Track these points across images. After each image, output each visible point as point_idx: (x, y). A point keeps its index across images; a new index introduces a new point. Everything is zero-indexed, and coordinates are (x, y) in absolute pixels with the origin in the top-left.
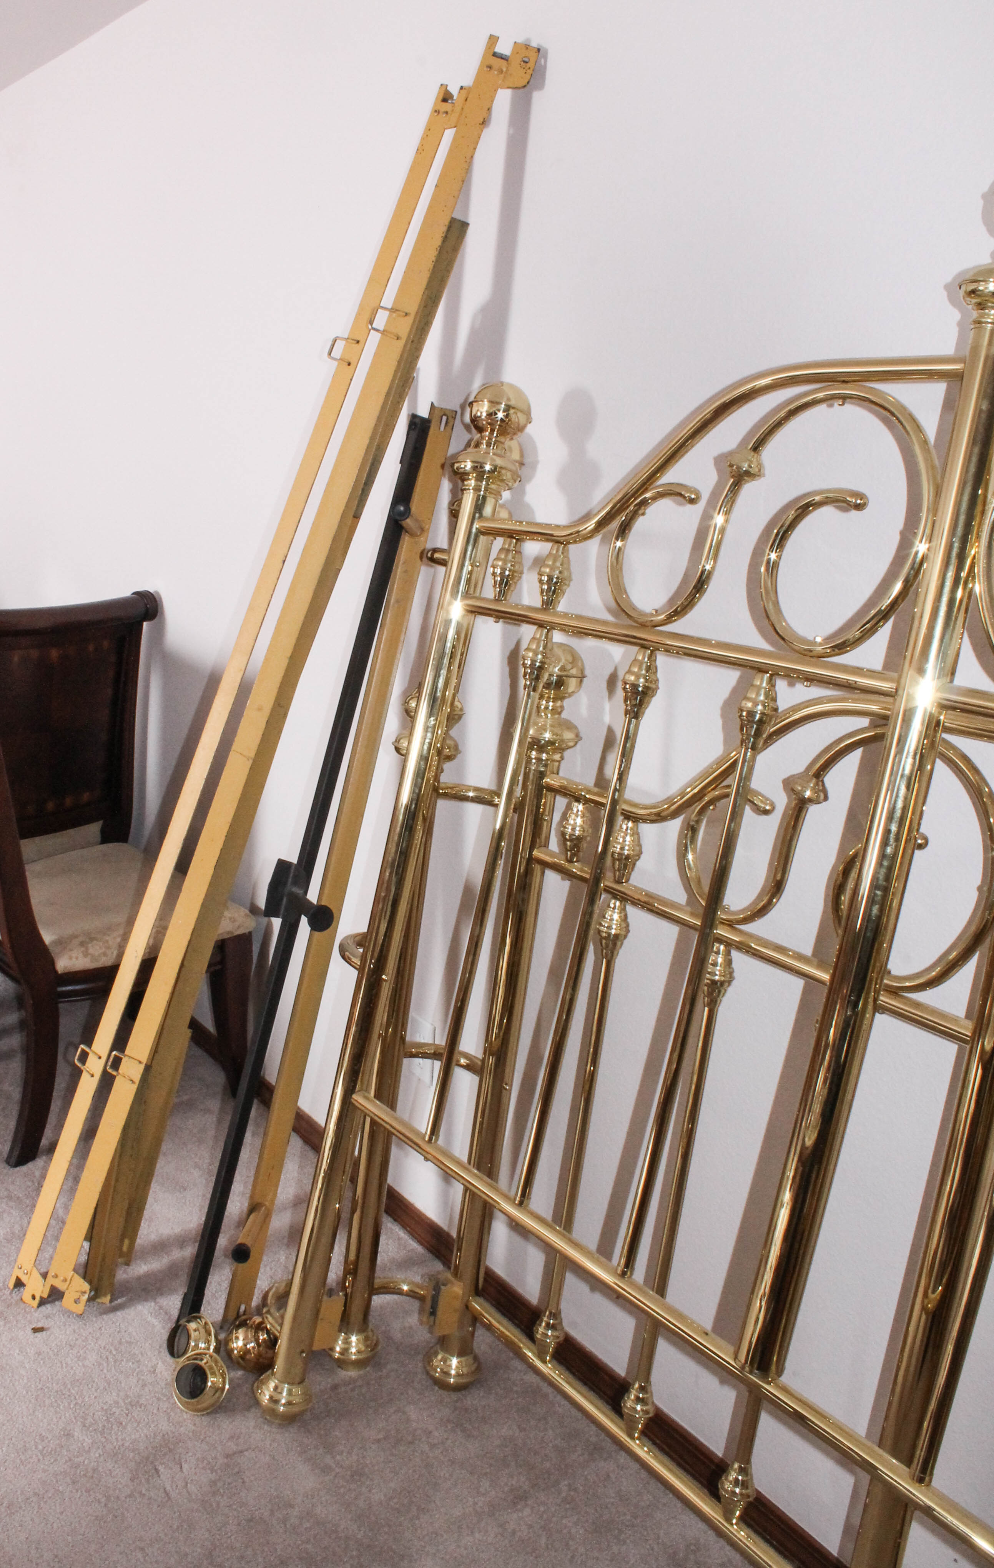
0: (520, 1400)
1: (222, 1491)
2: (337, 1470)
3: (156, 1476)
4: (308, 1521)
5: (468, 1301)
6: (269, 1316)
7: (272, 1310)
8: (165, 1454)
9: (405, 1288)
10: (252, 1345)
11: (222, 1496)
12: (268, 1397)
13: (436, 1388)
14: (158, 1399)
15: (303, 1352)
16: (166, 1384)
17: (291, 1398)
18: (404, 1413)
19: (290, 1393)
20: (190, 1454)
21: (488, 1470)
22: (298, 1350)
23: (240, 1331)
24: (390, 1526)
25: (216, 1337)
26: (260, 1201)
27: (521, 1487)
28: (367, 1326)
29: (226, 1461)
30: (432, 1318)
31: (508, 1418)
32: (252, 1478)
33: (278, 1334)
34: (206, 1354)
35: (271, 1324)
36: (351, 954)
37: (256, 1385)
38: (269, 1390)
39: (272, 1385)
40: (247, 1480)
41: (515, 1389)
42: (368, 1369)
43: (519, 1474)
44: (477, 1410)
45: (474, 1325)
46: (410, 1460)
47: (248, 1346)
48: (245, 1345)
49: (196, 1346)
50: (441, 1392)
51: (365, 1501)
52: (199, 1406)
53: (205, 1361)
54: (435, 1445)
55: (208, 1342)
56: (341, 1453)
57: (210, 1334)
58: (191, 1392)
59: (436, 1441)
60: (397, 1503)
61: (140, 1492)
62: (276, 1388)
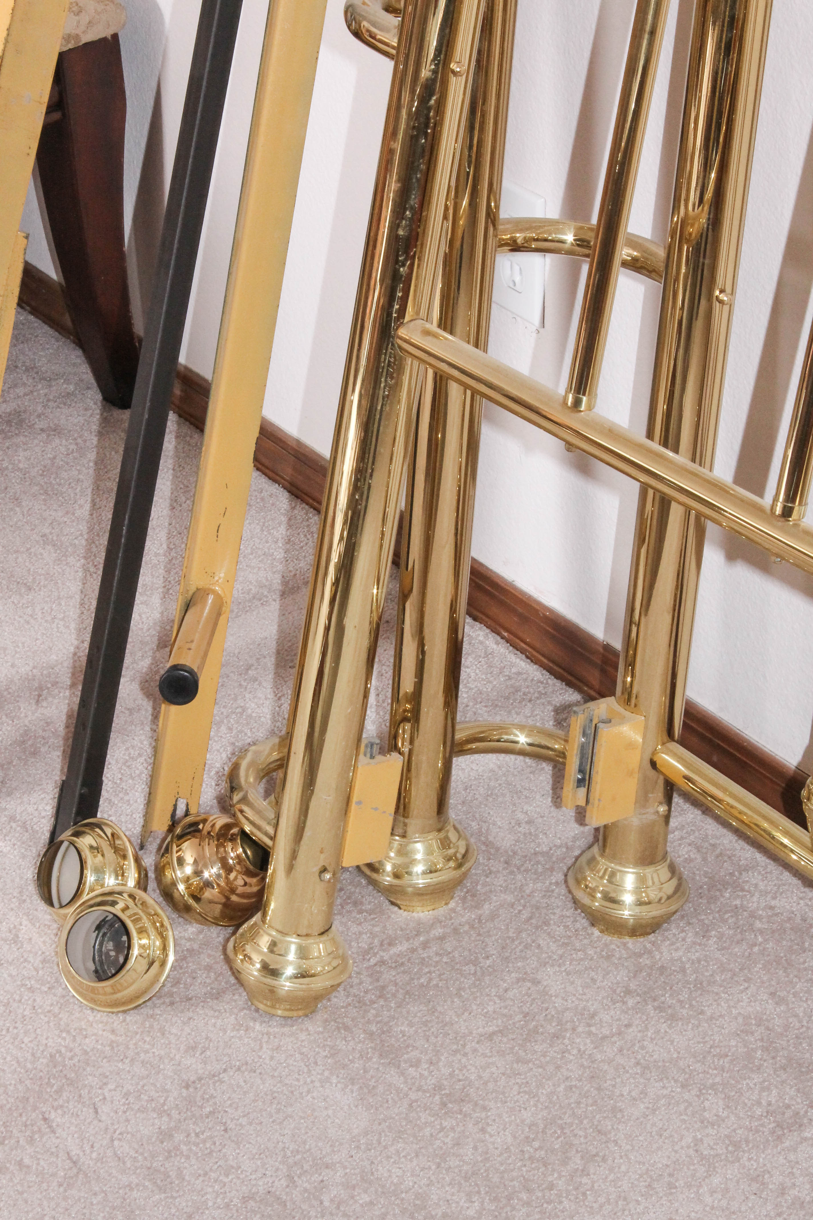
0: (770, 945)
1: (184, 1148)
2: (413, 1096)
3: (44, 1128)
4: (365, 1191)
5: (655, 752)
6: (245, 808)
7: (251, 796)
8: (59, 1091)
9: (522, 739)
10: (215, 870)
11: (188, 1157)
12: (258, 966)
13: (596, 932)
14: (31, 990)
15: (324, 870)
16: (44, 961)
17: (305, 964)
18: (536, 982)
19: (303, 953)
20: (111, 1086)
21: (718, 1079)
22: (316, 869)
23: (185, 845)
24: (529, 1191)
25: (137, 860)
26: (201, 584)
27: (788, 1107)
28: (446, 821)
29: (184, 1092)
30: (582, 791)
31: (747, 980)
32: (244, 1121)
33: (269, 842)
34: (120, 893)
35: (252, 823)
36: (374, 24)
37: (231, 945)
38: (260, 952)
39: (264, 942)
40: (231, 1125)
41: (758, 925)
42: (452, 904)
43: (783, 1082)
44: (683, 970)
45: (669, 800)
46: (558, 1068)
47: (206, 875)
48: (197, 873)
49: (100, 882)
50: (607, 938)
51: (475, 1148)
52: (119, 995)
53: (121, 905)
54: (604, 1038)
55: (120, 872)
56: (416, 1064)
57: (124, 857)
58: (96, 971)
59: (606, 1031)
60: (540, 1148)
61: (20, 1163)
62: (273, 944)
